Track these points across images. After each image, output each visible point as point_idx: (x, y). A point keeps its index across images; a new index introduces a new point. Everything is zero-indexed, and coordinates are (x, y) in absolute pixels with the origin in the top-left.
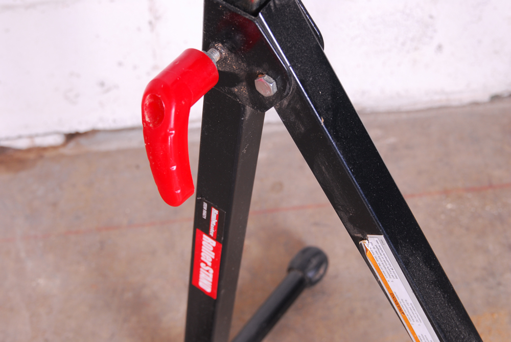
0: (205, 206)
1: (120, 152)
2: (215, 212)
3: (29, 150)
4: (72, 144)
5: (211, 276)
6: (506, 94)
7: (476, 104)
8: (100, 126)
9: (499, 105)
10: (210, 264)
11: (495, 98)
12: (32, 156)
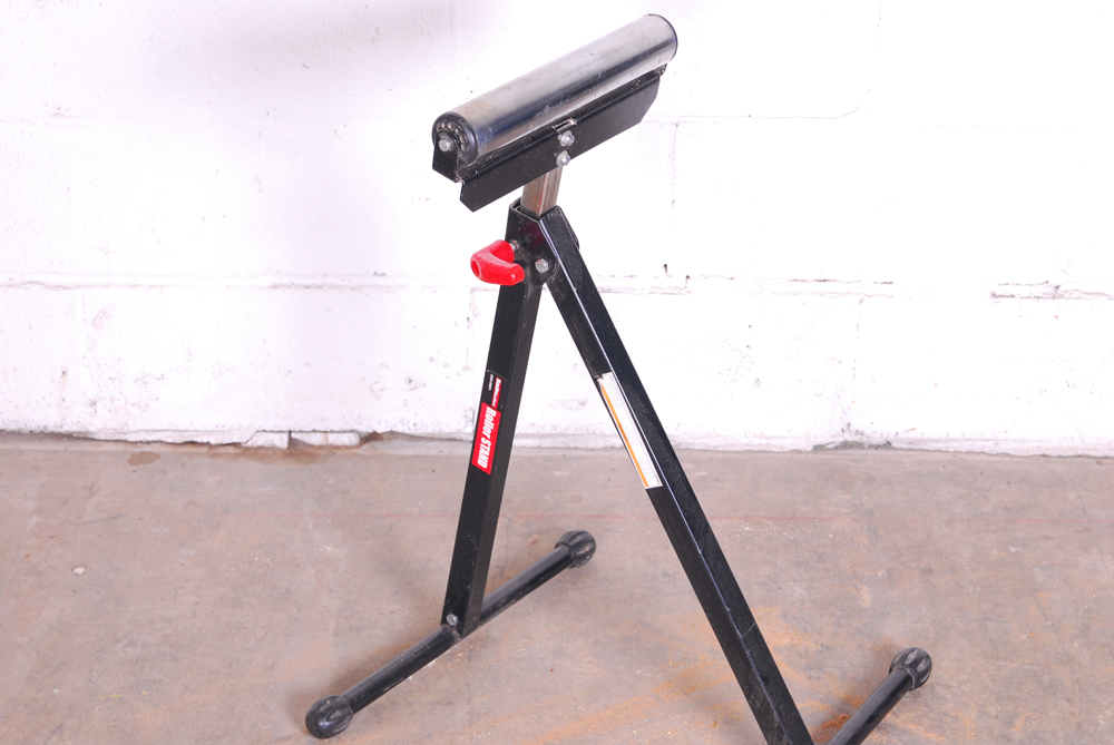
0: (492, 376)
1: (415, 457)
2: (499, 381)
3: (320, 447)
4: (366, 447)
5: (489, 449)
6: (831, 446)
7: (798, 452)
8: (399, 429)
9: (822, 456)
10: (489, 436)
11: (818, 448)
12: (323, 452)
